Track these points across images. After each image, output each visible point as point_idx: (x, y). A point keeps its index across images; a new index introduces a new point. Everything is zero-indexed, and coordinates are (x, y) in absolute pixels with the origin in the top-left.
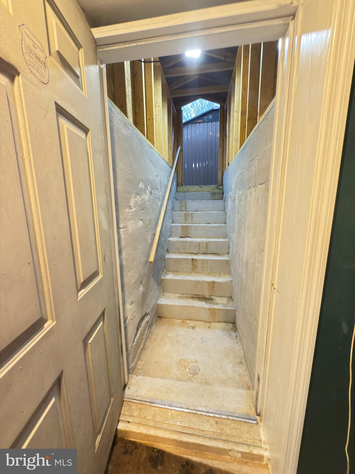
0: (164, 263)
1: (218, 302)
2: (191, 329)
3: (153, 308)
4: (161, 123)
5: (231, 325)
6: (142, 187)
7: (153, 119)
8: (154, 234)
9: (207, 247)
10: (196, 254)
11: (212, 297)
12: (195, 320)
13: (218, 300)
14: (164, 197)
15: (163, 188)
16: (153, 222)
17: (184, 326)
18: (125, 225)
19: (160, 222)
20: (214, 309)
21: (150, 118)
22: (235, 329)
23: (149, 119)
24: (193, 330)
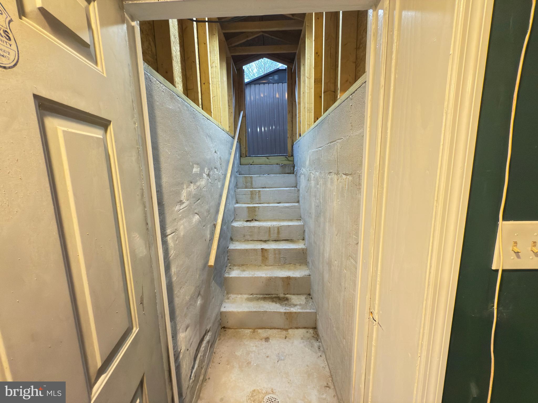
0: (228, 256)
1: (295, 303)
2: (264, 343)
3: (216, 319)
4: (219, 87)
5: (311, 331)
6: (197, 171)
7: (210, 84)
8: (215, 226)
9: (278, 233)
10: (265, 241)
11: (287, 296)
12: (268, 328)
13: (295, 299)
14: (225, 176)
15: (224, 165)
16: (213, 211)
17: (255, 339)
18: (175, 228)
19: (222, 209)
20: (291, 313)
21: (206, 82)
22: (316, 336)
23: (204, 84)
24: (267, 343)
